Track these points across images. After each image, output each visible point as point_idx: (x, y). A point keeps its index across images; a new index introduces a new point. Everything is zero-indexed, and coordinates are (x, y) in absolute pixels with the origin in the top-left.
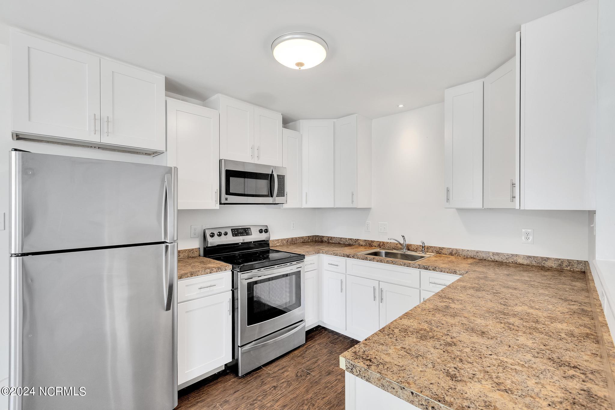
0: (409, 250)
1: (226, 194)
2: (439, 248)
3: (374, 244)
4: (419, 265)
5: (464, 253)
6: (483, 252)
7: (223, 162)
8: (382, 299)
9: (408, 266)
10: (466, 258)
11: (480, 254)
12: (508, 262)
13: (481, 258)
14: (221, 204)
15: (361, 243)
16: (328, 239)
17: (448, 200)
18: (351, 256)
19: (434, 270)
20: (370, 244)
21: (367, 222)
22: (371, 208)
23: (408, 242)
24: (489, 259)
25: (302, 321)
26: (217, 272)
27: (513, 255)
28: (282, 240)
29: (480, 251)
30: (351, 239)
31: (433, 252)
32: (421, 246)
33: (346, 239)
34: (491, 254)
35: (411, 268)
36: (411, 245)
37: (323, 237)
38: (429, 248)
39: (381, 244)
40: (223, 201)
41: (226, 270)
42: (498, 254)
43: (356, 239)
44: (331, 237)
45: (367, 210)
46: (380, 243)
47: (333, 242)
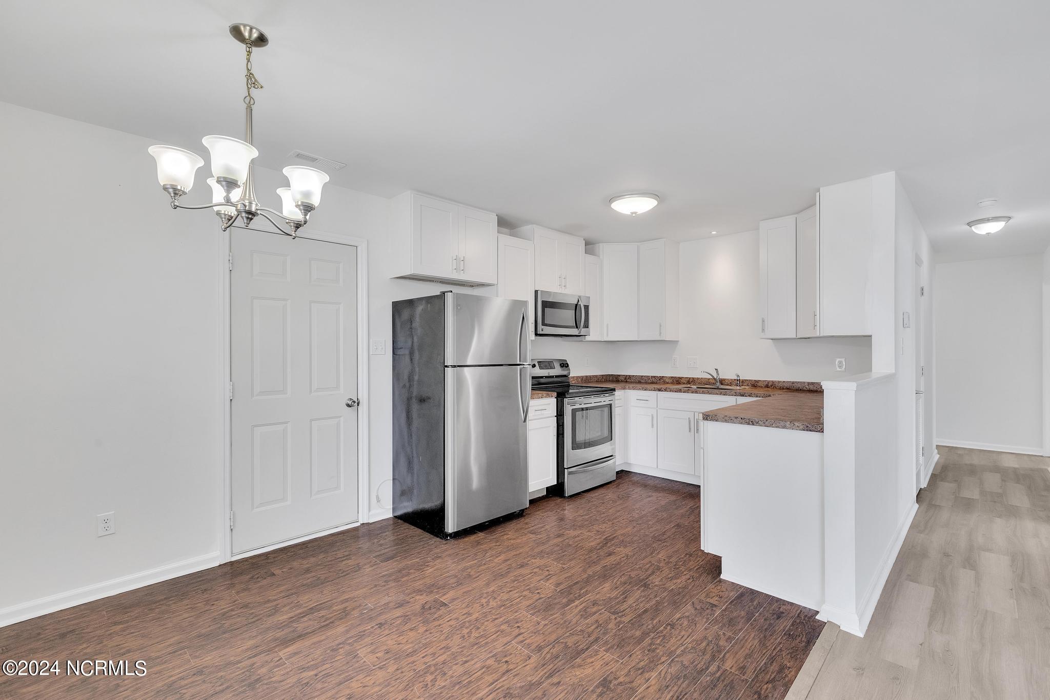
0: (722, 384)
1: (542, 325)
2: (755, 380)
3: (682, 381)
4: (735, 393)
5: (780, 385)
7: (539, 293)
8: (697, 430)
10: (782, 388)
13: (797, 388)
14: (536, 334)
15: (667, 380)
16: (626, 378)
17: (763, 330)
18: (662, 390)
20: (678, 379)
21: (674, 356)
22: (678, 341)
23: (722, 377)
24: (805, 388)
25: (612, 456)
26: (546, 397)
28: (578, 377)
29: (796, 382)
30: (654, 377)
31: (748, 385)
32: (735, 380)
34: (806, 384)
35: (727, 396)
36: (724, 380)
37: (619, 376)
38: (743, 381)
39: (691, 380)
40: (540, 332)
41: (552, 397)
42: (813, 383)
43: (660, 376)
44: (629, 376)
45: (674, 343)
46: (689, 379)
47: (633, 381)
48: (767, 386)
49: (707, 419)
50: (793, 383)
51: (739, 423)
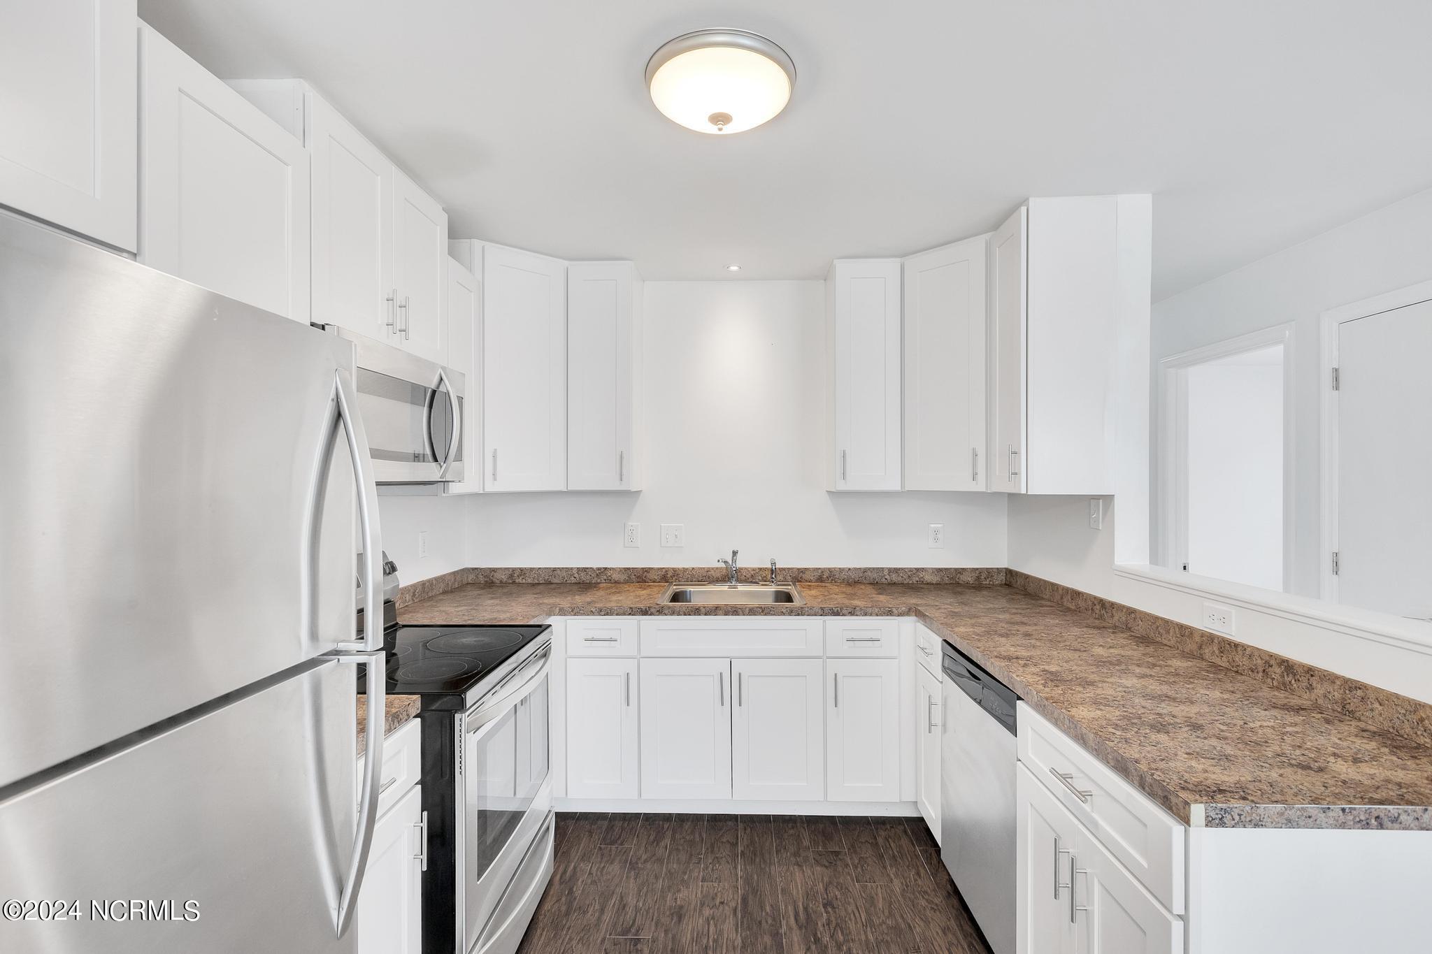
3: (651, 576)
4: (822, 609)
5: (843, 576)
6: (874, 569)
9: (798, 615)
11: (870, 574)
12: (911, 582)
13: (872, 581)
15: (615, 576)
17: (843, 475)
18: (652, 610)
19: (851, 614)
20: (640, 577)
21: (630, 523)
22: (641, 492)
24: (883, 580)
27: (917, 570)
30: (585, 569)
33: (567, 569)
35: (805, 617)
37: (494, 570)
39: (670, 574)
42: (896, 570)
43: (599, 569)
44: (521, 570)
46: (666, 571)
48: (820, 579)
49: (1222, 823)
50: (865, 570)
51: (1336, 827)
